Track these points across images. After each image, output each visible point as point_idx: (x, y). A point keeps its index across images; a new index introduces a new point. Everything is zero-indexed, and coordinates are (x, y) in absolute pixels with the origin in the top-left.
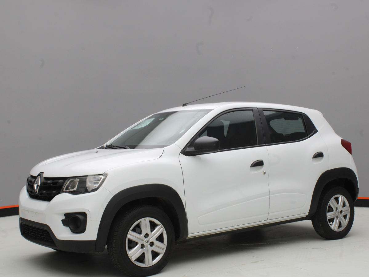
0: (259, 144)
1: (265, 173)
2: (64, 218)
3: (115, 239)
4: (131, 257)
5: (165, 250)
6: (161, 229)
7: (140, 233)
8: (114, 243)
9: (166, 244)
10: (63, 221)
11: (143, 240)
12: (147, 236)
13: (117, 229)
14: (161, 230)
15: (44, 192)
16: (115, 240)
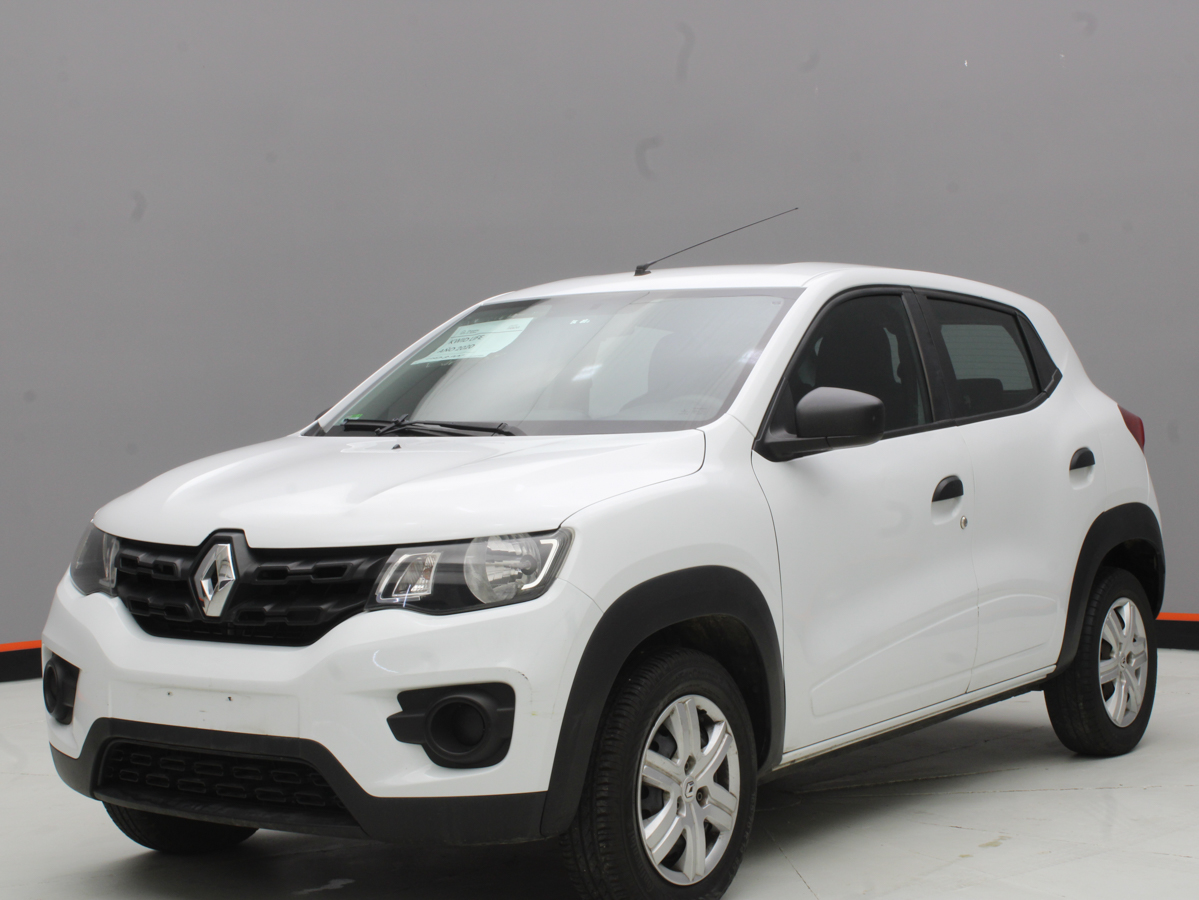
0: (938, 419)
1: (966, 522)
2: (397, 708)
3: (605, 784)
4: (650, 850)
5: (735, 815)
6: (724, 737)
7: (672, 754)
8: (603, 798)
9: (738, 795)
10: (394, 723)
11: (679, 783)
12: (690, 763)
13: (610, 743)
14: (724, 740)
15: (267, 608)
16: (606, 788)
